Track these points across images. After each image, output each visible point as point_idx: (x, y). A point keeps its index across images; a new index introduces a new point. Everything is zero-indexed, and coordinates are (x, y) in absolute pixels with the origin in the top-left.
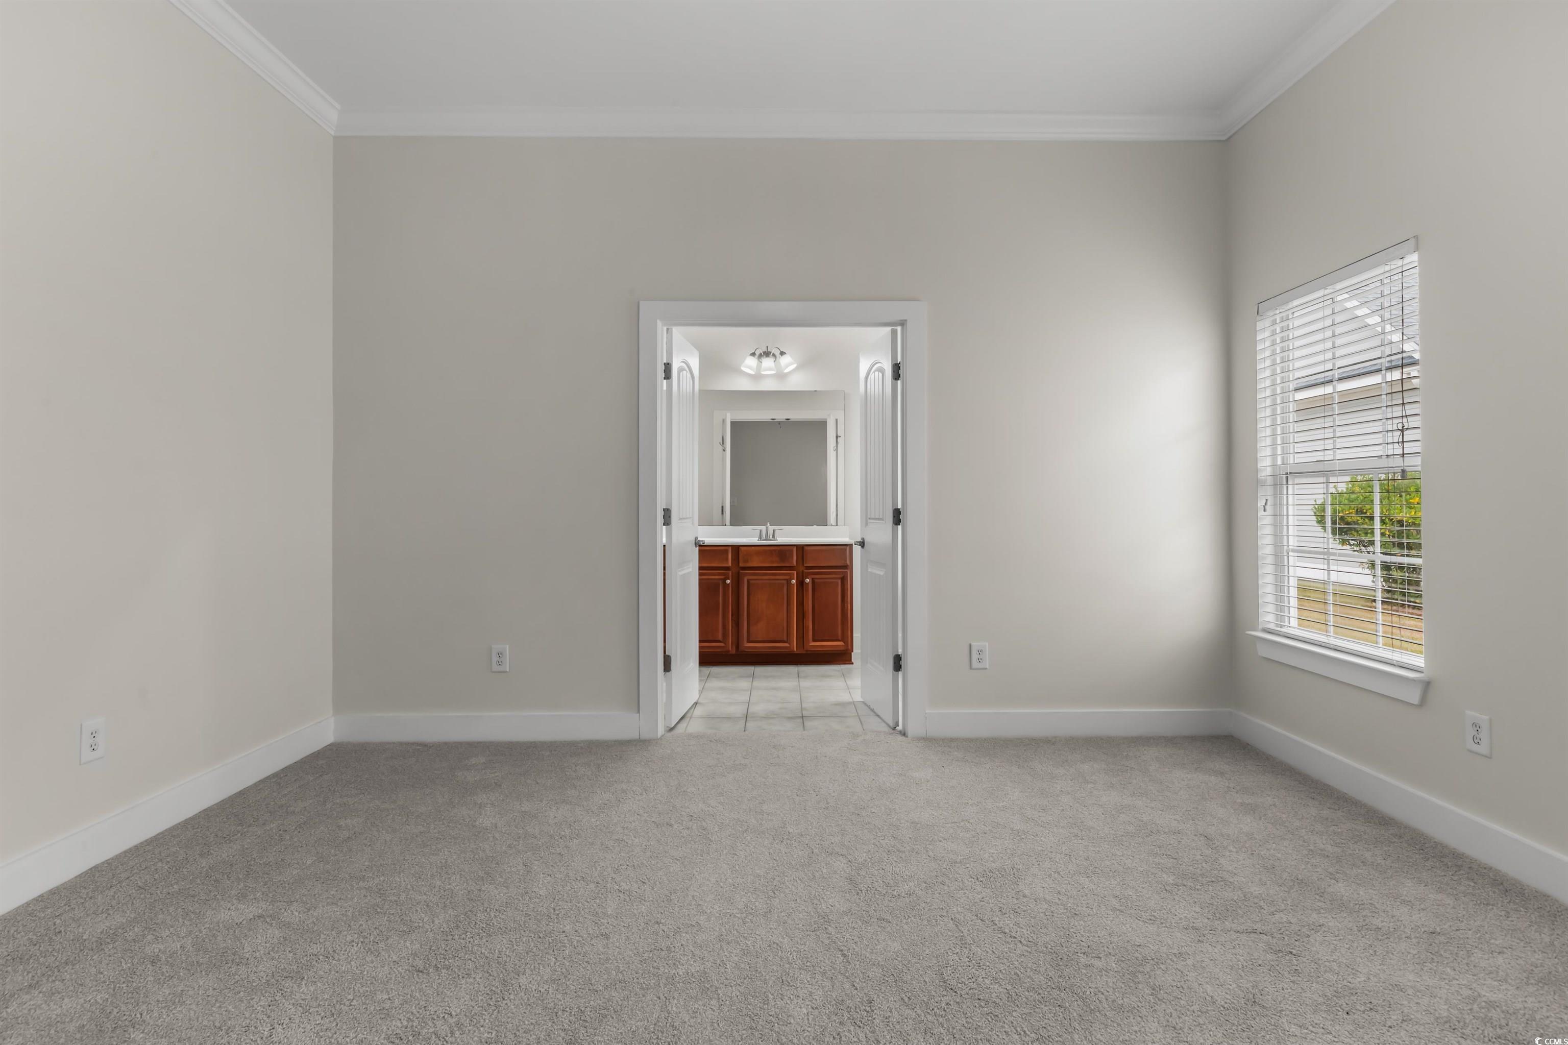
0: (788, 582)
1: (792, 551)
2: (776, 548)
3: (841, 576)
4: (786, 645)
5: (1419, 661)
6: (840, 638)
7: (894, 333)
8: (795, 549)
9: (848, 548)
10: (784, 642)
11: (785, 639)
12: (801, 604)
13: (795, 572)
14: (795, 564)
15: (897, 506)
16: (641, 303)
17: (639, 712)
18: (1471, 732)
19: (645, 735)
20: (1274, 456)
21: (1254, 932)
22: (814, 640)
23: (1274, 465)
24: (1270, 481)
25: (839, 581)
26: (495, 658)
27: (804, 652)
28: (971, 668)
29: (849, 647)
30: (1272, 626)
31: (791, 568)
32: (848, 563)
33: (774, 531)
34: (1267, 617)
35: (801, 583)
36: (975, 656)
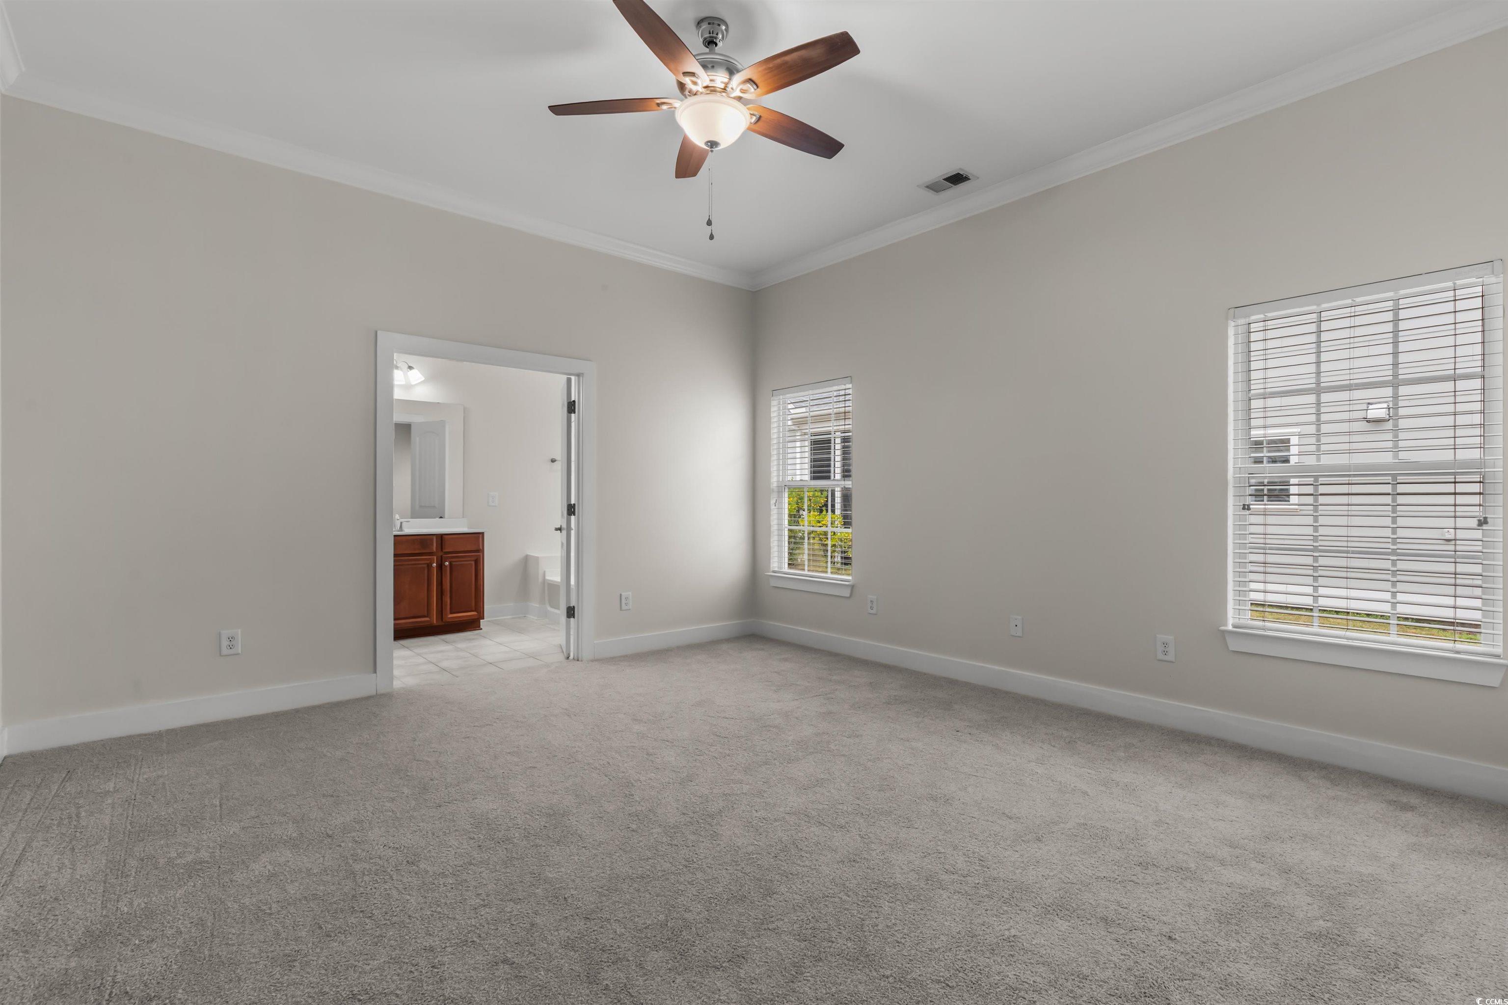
0: (429, 566)
1: (432, 540)
2: (419, 537)
3: (475, 558)
4: (427, 619)
5: (850, 578)
6: (474, 609)
7: (569, 381)
8: (435, 538)
9: (481, 536)
10: (424, 616)
11: (426, 613)
12: (440, 584)
13: (435, 557)
14: (435, 550)
15: (571, 502)
16: (378, 332)
17: (375, 672)
18: (869, 605)
19: (382, 690)
20: (778, 476)
21: (817, 696)
22: (451, 613)
23: (778, 481)
24: (776, 489)
25: (473, 563)
26: (225, 643)
27: (443, 624)
28: (621, 609)
29: (482, 615)
30: (776, 569)
31: (431, 554)
32: (481, 548)
33: (401, 523)
34: (774, 565)
35: (440, 566)
36: (624, 601)
